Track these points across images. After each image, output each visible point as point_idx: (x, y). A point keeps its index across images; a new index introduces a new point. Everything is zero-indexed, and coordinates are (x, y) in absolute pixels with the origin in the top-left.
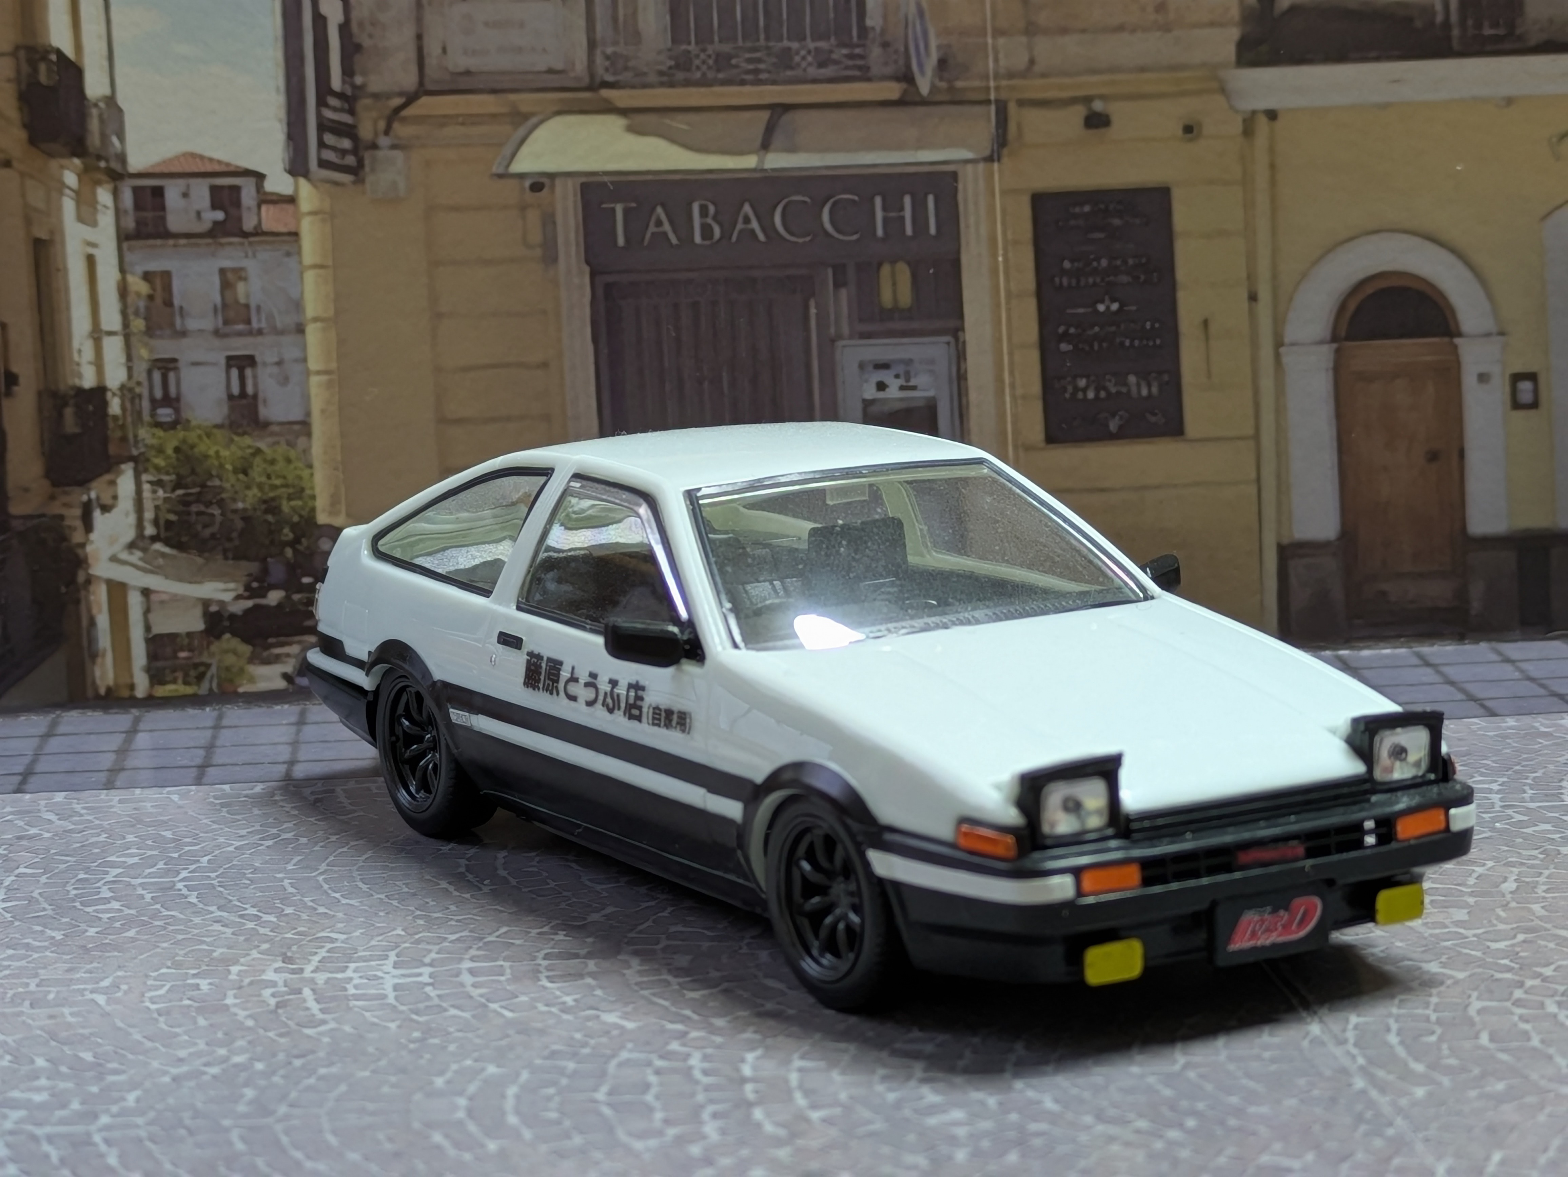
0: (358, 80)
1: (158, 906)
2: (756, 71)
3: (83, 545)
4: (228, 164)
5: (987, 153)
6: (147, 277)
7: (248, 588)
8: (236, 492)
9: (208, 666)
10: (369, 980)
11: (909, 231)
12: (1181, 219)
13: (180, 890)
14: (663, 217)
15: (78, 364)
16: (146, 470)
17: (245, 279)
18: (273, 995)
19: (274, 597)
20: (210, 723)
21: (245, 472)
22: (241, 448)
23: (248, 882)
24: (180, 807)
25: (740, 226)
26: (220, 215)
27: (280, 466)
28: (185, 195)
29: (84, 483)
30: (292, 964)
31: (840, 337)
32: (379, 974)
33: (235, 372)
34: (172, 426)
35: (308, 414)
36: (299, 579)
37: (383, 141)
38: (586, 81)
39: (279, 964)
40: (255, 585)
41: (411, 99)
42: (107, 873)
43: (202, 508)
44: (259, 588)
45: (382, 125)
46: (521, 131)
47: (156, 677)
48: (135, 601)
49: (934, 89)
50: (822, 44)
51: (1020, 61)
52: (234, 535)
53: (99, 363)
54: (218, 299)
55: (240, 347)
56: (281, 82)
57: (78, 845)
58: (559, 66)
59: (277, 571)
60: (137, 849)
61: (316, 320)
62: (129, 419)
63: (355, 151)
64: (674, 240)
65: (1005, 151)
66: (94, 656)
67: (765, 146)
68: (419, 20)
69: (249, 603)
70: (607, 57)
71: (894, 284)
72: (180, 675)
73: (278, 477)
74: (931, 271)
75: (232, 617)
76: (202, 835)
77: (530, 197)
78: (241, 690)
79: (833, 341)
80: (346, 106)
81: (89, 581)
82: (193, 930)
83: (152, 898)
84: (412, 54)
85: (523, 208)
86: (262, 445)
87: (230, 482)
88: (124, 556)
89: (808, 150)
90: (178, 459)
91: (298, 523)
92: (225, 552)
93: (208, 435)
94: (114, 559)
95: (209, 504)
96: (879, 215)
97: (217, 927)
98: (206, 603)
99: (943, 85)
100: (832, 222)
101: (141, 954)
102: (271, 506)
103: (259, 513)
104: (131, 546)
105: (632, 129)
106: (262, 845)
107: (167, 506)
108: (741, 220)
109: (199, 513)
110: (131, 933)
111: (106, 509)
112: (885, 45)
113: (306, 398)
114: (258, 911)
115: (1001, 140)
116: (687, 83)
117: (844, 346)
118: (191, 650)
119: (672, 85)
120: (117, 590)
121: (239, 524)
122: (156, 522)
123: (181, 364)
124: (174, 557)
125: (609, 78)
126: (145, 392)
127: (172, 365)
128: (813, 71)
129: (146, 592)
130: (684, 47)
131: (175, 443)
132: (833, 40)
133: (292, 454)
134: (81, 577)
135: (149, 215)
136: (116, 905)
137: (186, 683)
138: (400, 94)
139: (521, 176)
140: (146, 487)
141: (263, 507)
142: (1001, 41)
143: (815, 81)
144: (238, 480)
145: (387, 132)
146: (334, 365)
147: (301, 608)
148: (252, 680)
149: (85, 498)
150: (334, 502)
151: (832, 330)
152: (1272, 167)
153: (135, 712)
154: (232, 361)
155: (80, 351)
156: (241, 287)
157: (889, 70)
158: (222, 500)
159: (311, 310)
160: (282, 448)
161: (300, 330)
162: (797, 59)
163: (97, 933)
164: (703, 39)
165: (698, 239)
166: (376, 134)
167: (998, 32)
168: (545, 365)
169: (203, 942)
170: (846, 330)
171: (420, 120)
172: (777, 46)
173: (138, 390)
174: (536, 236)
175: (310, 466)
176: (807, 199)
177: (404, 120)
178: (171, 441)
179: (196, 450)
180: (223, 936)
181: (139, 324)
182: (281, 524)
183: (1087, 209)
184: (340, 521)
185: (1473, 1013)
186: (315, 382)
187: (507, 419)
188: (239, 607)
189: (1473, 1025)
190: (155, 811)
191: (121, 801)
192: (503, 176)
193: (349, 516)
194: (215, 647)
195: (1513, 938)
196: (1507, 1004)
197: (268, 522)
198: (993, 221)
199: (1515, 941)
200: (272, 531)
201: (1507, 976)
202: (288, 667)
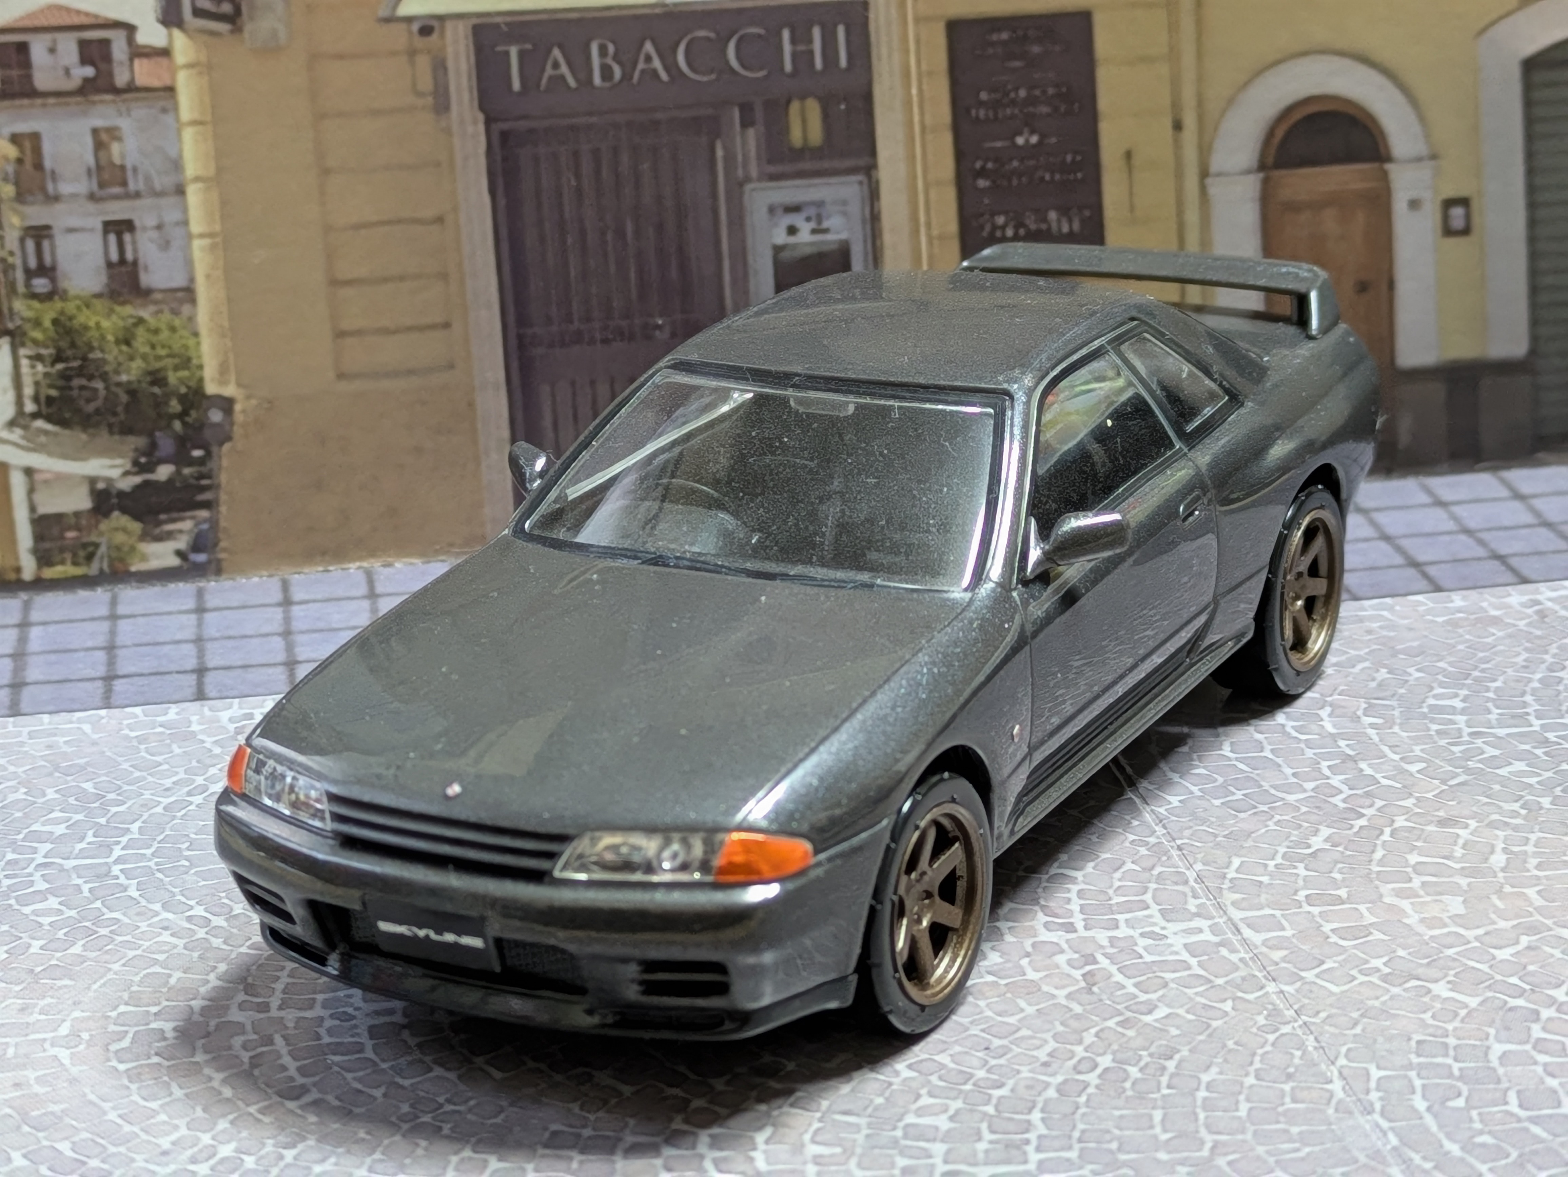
1: (98, 904)
4: (96, 16)
6: (15, 139)
7: (136, 463)
8: (120, 364)
9: (97, 545)
10: (341, 1021)
11: (819, 65)
12: (1103, 44)
13: (117, 878)
14: (561, 59)
16: (23, 345)
17: (119, 139)
18: (245, 1047)
19: (164, 472)
20: (104, 611)
21: (128, 343)
22: (123, 319)
23: (187, 863)
24: (94, 743)
25: (641, 65)
26: (90, 71)
28: (52, 50)
30: (256, 996)
31: (748, 180)
32: (350, 1010)
33: (112, 238)
34: (49, 297)
35: (192, 280)
36: (189, 452)
39: (241, 997)
40: (143, 460)
42: (35, 851)
43: (83, 382)
44: (147, 463)
47: (44, 559)
48: (18, 481)
52: (120, 409)
54: (90, 160)
55: (118, 211)
59: (166, 445)
60: (61, 811)
61: (197, 179)
64: (572, 82)
69: (137, 480)
71: (804, 121)
72: (68, 556)
73: (163, 347)
74: (843, 106)
75: (121, 494)
76: (126, 787)
77: (420, 42)
78: (133, 569)
79: (741, 184)
82: (141, 942)
83: (91, 890)
85: (412, 53)
86: (145, 314)
87: (112, 354)
88: (4, 434)
90: (57, 332)
91: (185, 395)
92: (110, 426)
93: (88, 306)
95: (91, 378)
96: (787, 48)
97: (166, 937)
98: (92, 481)
100: (739, 56)
101: (95, 983)
102: (157, 378)
103: (144, 385)
104: (12, 424)
106: (191, 803)
107: (48, 382)
108: (641, 58)
109: (82, 388)
110: (77, 949)
113: (189, 263)
114: (206, 910)
117: (753, 190)
118: (78, 528)
121: (124, 398)
122: (36, 399)
123: (56, 231)
124: (56, 434)
126: (17, 261)
127: (45, 233)
129: (29, 472)
131: (52, 315)
133: (177, 322)
135: (14, 73)
136: (53, 902)
137: (75, 564)
139: (409, 19)
140: (25, 363)
141: (149, 379)
144: (121, 351)
146: (217, 228)
147: (193, 481)
148: (144, 558)
150: (223, 370)
151: (740, 173)
153: (24, 596)
154: (109, 227)
156: (115, 148)
158: (106, 373)
159: (191, 169)
160: (166, 316)
161: (180, 191)
163: (41, 948)
165: (597, 80)
168: (439, 220)
169: (156, 962)
170: (754, 172)
173: (10, 260)
174: (426, 83)
175: (196, 334)
176: (712, 35)
178: (48, 313)
179: (75, 322)
180: (175, 951)
181: (7, 189)
182: (167, 396)
183: (1005, 36)
184: (229, 390)
185: (1495, 1063)
186: (198, 246)
187: (402, 278)
188: (127, 484)
189: (1499, 1081)
190: (69, 750)
191: (31, 735)
192: (390, 20)
193: (239, 385)
194: (104, 526)
195: (1517, 942)
196: (1528, 1047)
197: (154, 394)
198: (907, 51)
199: (1519, 947)
200: (159, 403)
201: (1520, 1002)
202: (182, 543)
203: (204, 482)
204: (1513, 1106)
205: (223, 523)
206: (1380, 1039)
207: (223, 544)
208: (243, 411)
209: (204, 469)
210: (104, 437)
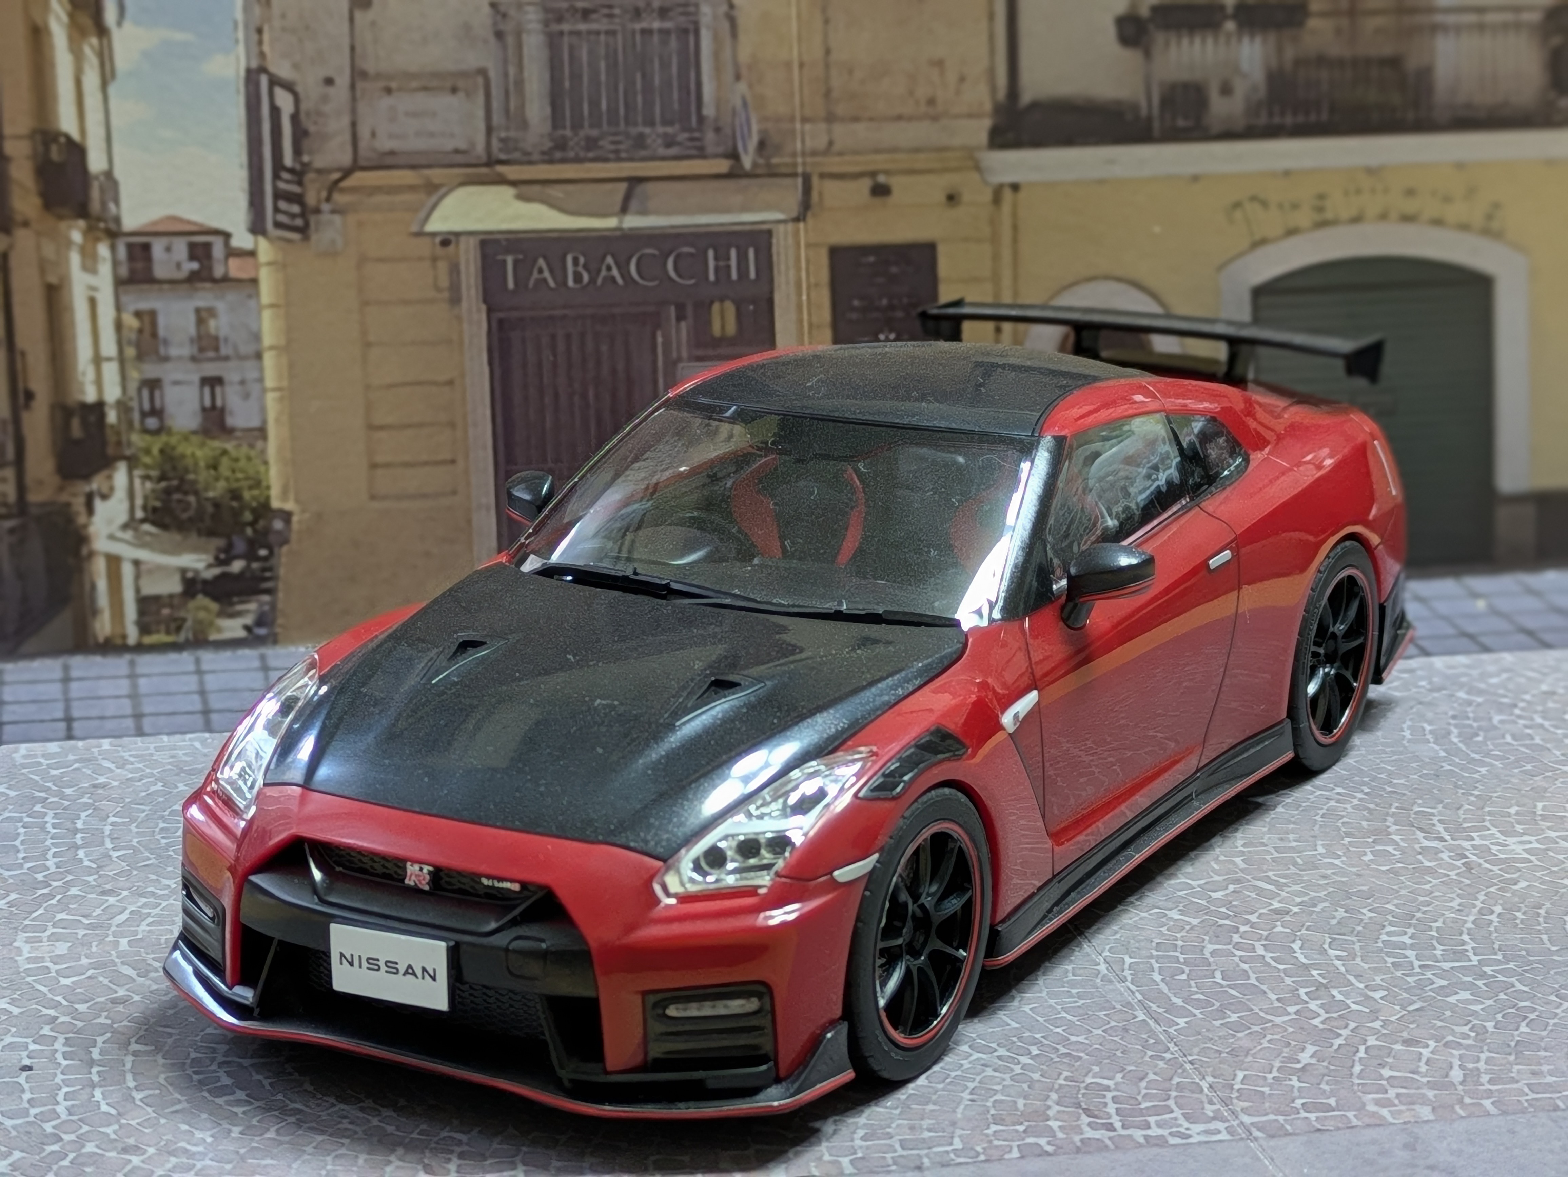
0: (306, 158)
2: (617, 152)
3: (86, 526)
4: (201, 225)
5: (794, 214)
6: (138, 314)
7: (217, 558)
8: (208, 484)
9: (184, 620)
11: (734, 275)
12: (944, 268)
14: (544, 267)
15: (82, 384)
16: (136, 467)
17: (216, 316)
19: (237, 566)
20: (191, 667)
21: (215, 468)
22: (212, 450)
25: (604, 273)
26: (195, 266)
27: (242, 463)
28: (168, 249)
29: (87, 477)
31: (679, 359)
33: (207, 390)
34: (157, 432)
35: (264, 422)
36: (257, 551)
37: (325, 207)
38: (484, 159)
40: (222, 556)
41: (347, 173)
43: (180, 496)
44: (225, 559)
45: (324, 194)
46: (434, 199)
47: (144, 629)
48: (127, 571)
49: (755, 165)
50: (669, 130)
51: (821, 143)
52: (206, 518)
53: (99, 382)
54: (193, 331)
55: (211, 369)
56: (244, 158)
57: (144, 794)
58: (463, 146)
61: (272, 348)
62: (124, 427)
63: (303, 215)
64: (552, 284)
65: (809, 214)
66: (95, 612)
67: (624, 210)
68: (354, 111)
69: (217, 571)
70: (502, 140)
71: (723, 318)
72: (163, 628)
73: (241, 472)
74: (751, 307)
75: (205, 582)
77: (440, 251)
78: (211, 638)
79: (675, 363)
80: (295, 178)
81: (91, 554)
84: (347, 137)
85: (434, 259)
86: (228, 446)
87: (203, 476)
88: (120, 534)
89: (657, 212)
90: (162, 459)
91: (256, 509)
92: (199, 530)
93: (186, 440)
94: (112, 537)
95: (186, 493)
96: (711, 264)
98: (183, 571)
99: (761, 161)
100: (676, 269)
102: (235, 495)
103: (226, 500)
104: (125, 527)
105: (521, 197)
107: (154, 496)
108: (604, 268)
109: (180, 501)
111: (105, 497)
112: (718, 130)
113: (263, 410)
115: (806, 205)
116: (563, 161)
117: (683, 367)
118: (171, 607)
119: (551, 162)
120: (114, 561)
121: (210, 509)
122: (145, 508)
123: (165, 383)
125: (503, 157)
126: (136, 406)
127: (157, 384)
128: (662, 151)
129: (137, 563)
130: (560, 132)
131: (159, 446)
132: (677, 127)
133: (253, 453)
134: (84, 551)
135: (139, 265)
137: (168, 632)
138: (338, 170)
139: (433, 234)
140: (137, 482)
141: (229, 495)
142: (808, 127)
143: (663, 158)
144: (209, 474)
145: (328, 199)
147: (259, 574)
148: (219, 630)
149: (87, 489)
150: (285, 490)
151: (674, 355)
152: (1015, 228)
153: (127, 657)
154: (204, 381)
155: (84, 374)
156: (212, 324)
157: (721, 150)
158: (198, 490)
159: (268, 340)
160: (245, 449)
161: (259, 356)
162: (649, 141)
164: (577, 126)
165: (571, 283)
166: (319, 201)
167: (805, 120)
168: (450, 383)
170: (685, 354)
171: (353, 190)
172: (634, 131)
173: (130, 404)
174: (444, 282)
175: (266, 463)
176: (656, 252)
177: (343, 191)
178: (157, 444)
179: (176, 451)
181: (130, 352)
182: (242, 508)
183: (871, 259)
184: (289, 506)
185: (1208, 955)
186: (271, 398)
187: (420, 425)
188: (210, 574)
189: (1209, 965)
190: (188, 759)
191: (157, 749)
192: (420, 234)
193: (297, 501)
194: (192, 604)
195: (1227, 888)
196: (1230, 947)
197: (232, 508)
198: (798, 269)
199: (1227, 892)
200: (237, 514)
201: (1227, 922)
202: (249, 620)
203: (268, 574)
204: (1218, 978)
205: (280, 605)
206: (1132, 941)
207: (280, 621)
208: (300, 522)
209: (267, 565)
210: (194, 538)
